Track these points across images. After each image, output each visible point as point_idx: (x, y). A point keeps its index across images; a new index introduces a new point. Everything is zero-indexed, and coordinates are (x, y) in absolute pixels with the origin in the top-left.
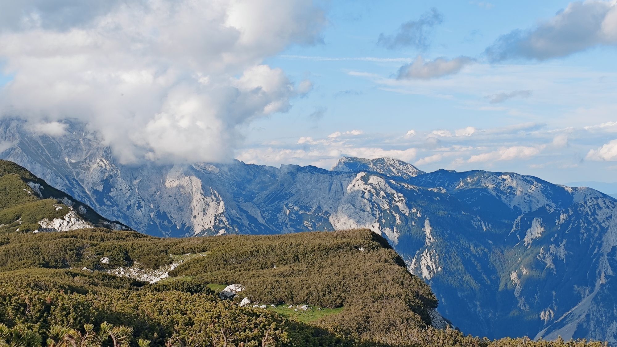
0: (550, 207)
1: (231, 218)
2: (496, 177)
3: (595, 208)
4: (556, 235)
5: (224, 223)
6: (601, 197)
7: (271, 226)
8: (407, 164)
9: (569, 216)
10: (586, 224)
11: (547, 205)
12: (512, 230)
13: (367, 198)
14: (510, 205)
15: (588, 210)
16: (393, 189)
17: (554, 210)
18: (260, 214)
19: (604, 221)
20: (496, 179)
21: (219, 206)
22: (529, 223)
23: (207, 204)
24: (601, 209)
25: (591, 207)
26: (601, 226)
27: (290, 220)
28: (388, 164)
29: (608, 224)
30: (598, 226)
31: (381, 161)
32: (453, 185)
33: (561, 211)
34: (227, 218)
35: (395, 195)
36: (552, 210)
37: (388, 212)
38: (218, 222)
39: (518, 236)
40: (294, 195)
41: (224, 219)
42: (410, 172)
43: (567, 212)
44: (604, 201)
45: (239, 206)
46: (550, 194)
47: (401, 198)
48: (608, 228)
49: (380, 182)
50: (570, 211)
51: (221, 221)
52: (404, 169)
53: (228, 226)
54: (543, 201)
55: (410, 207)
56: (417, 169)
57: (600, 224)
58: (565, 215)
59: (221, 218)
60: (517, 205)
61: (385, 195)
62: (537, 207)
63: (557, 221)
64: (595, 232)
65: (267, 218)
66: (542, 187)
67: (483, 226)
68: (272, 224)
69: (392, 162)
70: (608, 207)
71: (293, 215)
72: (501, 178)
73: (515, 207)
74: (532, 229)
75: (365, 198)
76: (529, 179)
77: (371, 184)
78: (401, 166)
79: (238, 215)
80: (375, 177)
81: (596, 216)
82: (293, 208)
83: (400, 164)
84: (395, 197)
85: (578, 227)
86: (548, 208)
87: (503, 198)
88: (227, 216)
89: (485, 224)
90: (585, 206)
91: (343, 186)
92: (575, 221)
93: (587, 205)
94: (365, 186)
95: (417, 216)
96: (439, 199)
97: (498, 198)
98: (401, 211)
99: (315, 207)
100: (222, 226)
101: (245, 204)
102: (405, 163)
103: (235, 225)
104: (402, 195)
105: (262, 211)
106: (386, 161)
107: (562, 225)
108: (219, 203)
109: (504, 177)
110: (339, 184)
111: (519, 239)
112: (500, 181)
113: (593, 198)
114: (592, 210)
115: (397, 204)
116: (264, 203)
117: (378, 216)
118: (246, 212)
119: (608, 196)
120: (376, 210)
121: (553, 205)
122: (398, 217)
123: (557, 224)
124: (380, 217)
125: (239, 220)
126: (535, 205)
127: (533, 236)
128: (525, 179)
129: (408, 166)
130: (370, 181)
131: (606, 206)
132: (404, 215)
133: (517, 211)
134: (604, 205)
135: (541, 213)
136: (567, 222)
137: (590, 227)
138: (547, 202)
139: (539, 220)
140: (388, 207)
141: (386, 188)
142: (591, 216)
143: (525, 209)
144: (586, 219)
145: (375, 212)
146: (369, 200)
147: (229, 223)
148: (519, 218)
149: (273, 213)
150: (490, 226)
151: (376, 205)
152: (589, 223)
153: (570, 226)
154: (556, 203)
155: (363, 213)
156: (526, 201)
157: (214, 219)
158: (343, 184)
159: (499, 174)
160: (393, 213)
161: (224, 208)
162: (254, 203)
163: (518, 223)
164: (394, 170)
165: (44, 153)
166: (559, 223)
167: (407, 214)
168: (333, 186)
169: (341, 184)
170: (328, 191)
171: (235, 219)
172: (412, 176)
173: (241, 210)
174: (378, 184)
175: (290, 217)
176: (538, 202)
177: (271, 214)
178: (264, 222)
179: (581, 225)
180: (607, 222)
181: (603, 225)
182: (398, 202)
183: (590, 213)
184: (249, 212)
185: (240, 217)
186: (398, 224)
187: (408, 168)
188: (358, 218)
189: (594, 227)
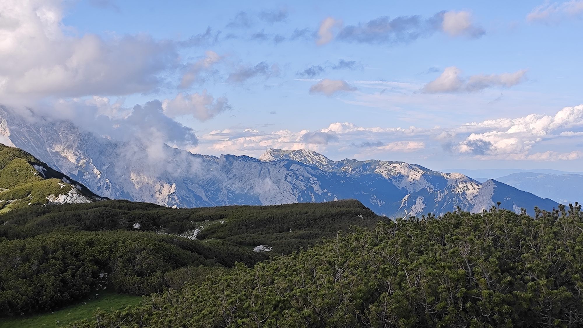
0: (430, 188)
1: (181, 197)
3: (464, 189)
6: (469, 181)
7: (213, 203)
10: (457, 202)
12: (401, 206)
13: (289, 181)
14: (399, 187)
16: (310, 174)
17: (433, 191)
18: (204, 194)
19: (471, 199)
20: (388, 167)
21: (172, 187)
22: (414, 201)
23: (162, 186)
31: (300, 152)
33: (439, 192)
39: (406, 211)
40: (231, 178)
41: (176, 198)
42: (322, 161)
44: (471, 184)
45: (187, 187)
46: (430, 178)
47: (315, 181)
50: (445, 192)
51: (173, 199)
55: (322, 189)
56: (327, 159)
57: (468, 202)
58: (441, 194)
59: (173, 196)
60: (404, 187)
61: (303, 179)
63: (436, 199)
66: (424, 173)
67: (379, 203)
69: (308, 153)
70: (474, 189)
74: (416, 205)
76: (414, 167)
77: (292, 170)
78: (315, 156)
82: (231, 189)
84: (311, 181)
85: (452, 204)
87: (394, 181)
88: (179, 195)
92: (449, 200)
93: (458, 187)
94: (288, 172)
95: (327, 195)
97: (390, 182)
100: (174, 203)
101: (192, 185)
102: (318, 154)
106: (303, 152)
107: (439, 202)
109: (395, 165)
110: (267, 170)
112: (392, 168)
113: (463, 182)
114: (462, 191)
116: (208, 184)
118: (193, 192)
119: (474, 180)
121: (432, 186)
123: (435, 202)
126: (419, 187)
127: (417, 211)
128: (411, 167)
129: (321, 156)
133: (405, 192)
134: (471, 187)
136: (444, 200)
137: (461, 204)
138: (428, 185)
139: (422, 198)
140: (306, 188)
142: (462, 195)
143: (410, 190)
144: (458, 197)
145: (295, 192)
146: (291, 183)
147: (180, 201)
148: (406, 197)
150: (384, 203)
151: (296, 186)
152: (460, 201)
153: (446, 203)
154: (435, 185)
155: (285, 193)
156: (411, 184)
157: (167, 197)
158: (270, 170)
159: (391, 163)
160: (309, 193)
161: (176, 188)
162: (200, 185)
163: (406, 201)
164: (309, 159)
167: (320, 194)
168: (262, 172)
170: (258, 176)
171: (185, 198)
172: (323, 164)
173: (189, 190)
174: (297, 170)
175: (228, 196)
177: (213, 193)
178: (207, 200)
179: (454, 202)
182: (312, 184)
183: (460, 193)
184: (196, 192)
185: (188, 196)
186: (313, 201)
188: (282, 197)
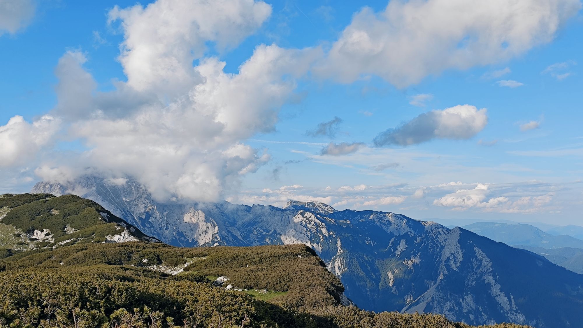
0: (411, 233)
1: (222, 236)
2: (379, 215)
3: (437, 234)
4: (414, 250)
5: (217, 239)
6: (441, 228)
7: (246, 241)
8: (327, 206)
9: (423, 239)
10: (432, 244)
11: (410, 231)
12: (389, 246)
13: (304, 225)
14: (388, 231)
15: (433, 235)
16: (319, 220)
17: (413, 235)
18: (239, 234)
19: (442, 242)
20: (379, 216)
21: (215, 228)
22: (399, 242)
23: (208, 227)
24: (441, 234)
25: (435, 233)
26: (441, 245)
27: (258, 238)
28: (316, 206)
29: (445, 244)
30: (439, 245)
31: (312, 203)
32: (354, 219)
33: (418, 236)
34: (219, 236)
35: (320, 224)
36: (412, 235)
37: (316, 234)
38: (214, 238)
39: (392, 250)
40: (260, 223)
41: (218, 237)
42: (329, 210)
43: (421, 236)
44: (442, 230)
45: (227, 229)
46: (411, 225)
47: (324, 226)
48: (445, 246)
49: (311, 216)
50: (423, 235)
51: (216, 238)
52: (325, 208)
53: (220, 241)
54: (407, 229)
55: (329, 232)
56: (333, 209)
57: (440, 244)
58: (420, 237)
59: (216, 236)
60: (391, 231)
61: (314, 224)
62: (404, 233)
63: (415, 241)
64: (437, 248)
65: (244, 236)
66: (406, 221)
67: (372, 243)
68: (246, 240)
69: (319, 205)
70: (445, 234)
71: (259, 235)
72: (382, 215)
73: (390, 232)
74: (400, 246)
75: (302, 226)
76: (399, 216)
77: (306, 217)
78: (324, 207)
79: (226, 235)
80: (308, 213)
81: (438, 239)
82: (260, 230)
83: (323, 205)
84: (320, 225)
85: (428, 245)
86: (410, 233)
87: (384, 227)
88: (220, 235)
89: (373, 242)
90: (432, 233)
91: (290, 218)
92: (425, 242)
93: (433, 232)
94: (302, 218)
95: (333, 237)
96: (346, 227)
97: (380, 227)
98: (323, 233)
99: (272, 230)
100: (216, 240)
101: (231, 227)
102: (326, 205)
103: (224, 240)
104: (324, 224)
105: (241, 232)
106: (315, 204)
107: (418, 244)
108: (215, 227)
109: (385, 215)
110: (287, 217)
111: (393, 252)
112: (382, 217)
113: (436, 228)
114: (436, 235)
115: (321, 229)
116: (242, 227)
117: (310, 236)
118: (231, 233)
119: (445, 227)
120: (309, 232)
121: (413, 231)
122: (321, 237)
123: (415, 243)
124: (311, 237)
125: (226, 238)
126: (403, 232)
127: (401, 250)
128: (397, 216)
129: (328, 207)
130: (306, 215)
131: (443, 233)
132: (325, 236)
133: (392, 235)
134: (443, 232)
135: (406, 236)
136: (422, 242)
137: (434, 245)
138: (409, 230)
139: (405, 240)
140: (316, 231)
141: (315, 220)
142: (435, 239)
143: (396, 234)
144: (432, 240)
145: (308, 234)
146: (305, 227)
147: (221, 239)
148: (393, 239)
149: (247, 233)
150: (376, 243)
151: (309, 230)
152: (434, 243)
153: (423, 244)
154: (415, 231)
155: (301, 234)
156: (397, 229)
157: (212, 236)
158: (289, 217)
159: (381, 213)
160: (319, 235)
161: (218, 230)
162: (236, 227)
163: (392, 242)
164: (320, 209)
165: (110, 195)
166: (417, 242)
167: (327, 236)
168: (283, 218)
169: (288, 217)
170: (280, 221)
171: (224, 237)
172: (330, 213)
173: (228, 231)
174: (310, 217)
175: (258, 236)
176: (404, 230)
177: (246, 234)
178: (241, 239)
179: (429, 244)
180: (444, 243)
181: (442, 244)
182: (322, 228)
183: (434, 237)
184: (233, 232)
185: (227, 235)
186: (322, 241)
187: (328, 208)
188: (298, 237)
189: (437, 245)
